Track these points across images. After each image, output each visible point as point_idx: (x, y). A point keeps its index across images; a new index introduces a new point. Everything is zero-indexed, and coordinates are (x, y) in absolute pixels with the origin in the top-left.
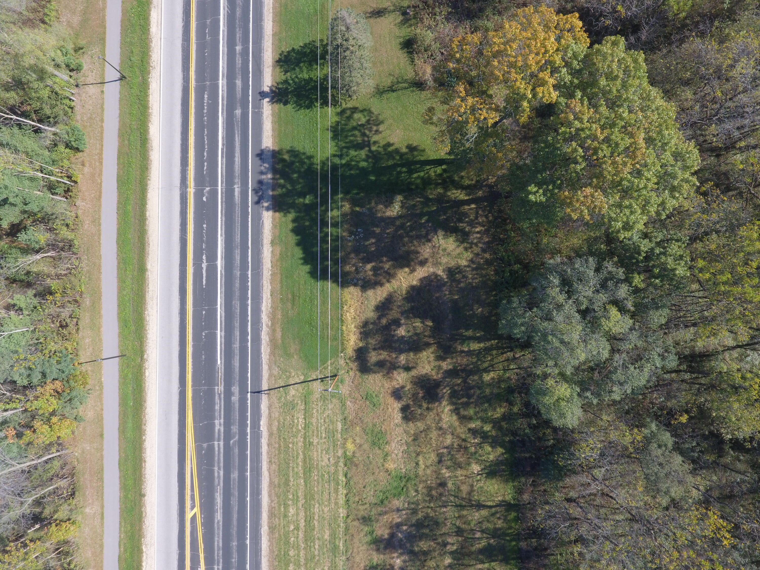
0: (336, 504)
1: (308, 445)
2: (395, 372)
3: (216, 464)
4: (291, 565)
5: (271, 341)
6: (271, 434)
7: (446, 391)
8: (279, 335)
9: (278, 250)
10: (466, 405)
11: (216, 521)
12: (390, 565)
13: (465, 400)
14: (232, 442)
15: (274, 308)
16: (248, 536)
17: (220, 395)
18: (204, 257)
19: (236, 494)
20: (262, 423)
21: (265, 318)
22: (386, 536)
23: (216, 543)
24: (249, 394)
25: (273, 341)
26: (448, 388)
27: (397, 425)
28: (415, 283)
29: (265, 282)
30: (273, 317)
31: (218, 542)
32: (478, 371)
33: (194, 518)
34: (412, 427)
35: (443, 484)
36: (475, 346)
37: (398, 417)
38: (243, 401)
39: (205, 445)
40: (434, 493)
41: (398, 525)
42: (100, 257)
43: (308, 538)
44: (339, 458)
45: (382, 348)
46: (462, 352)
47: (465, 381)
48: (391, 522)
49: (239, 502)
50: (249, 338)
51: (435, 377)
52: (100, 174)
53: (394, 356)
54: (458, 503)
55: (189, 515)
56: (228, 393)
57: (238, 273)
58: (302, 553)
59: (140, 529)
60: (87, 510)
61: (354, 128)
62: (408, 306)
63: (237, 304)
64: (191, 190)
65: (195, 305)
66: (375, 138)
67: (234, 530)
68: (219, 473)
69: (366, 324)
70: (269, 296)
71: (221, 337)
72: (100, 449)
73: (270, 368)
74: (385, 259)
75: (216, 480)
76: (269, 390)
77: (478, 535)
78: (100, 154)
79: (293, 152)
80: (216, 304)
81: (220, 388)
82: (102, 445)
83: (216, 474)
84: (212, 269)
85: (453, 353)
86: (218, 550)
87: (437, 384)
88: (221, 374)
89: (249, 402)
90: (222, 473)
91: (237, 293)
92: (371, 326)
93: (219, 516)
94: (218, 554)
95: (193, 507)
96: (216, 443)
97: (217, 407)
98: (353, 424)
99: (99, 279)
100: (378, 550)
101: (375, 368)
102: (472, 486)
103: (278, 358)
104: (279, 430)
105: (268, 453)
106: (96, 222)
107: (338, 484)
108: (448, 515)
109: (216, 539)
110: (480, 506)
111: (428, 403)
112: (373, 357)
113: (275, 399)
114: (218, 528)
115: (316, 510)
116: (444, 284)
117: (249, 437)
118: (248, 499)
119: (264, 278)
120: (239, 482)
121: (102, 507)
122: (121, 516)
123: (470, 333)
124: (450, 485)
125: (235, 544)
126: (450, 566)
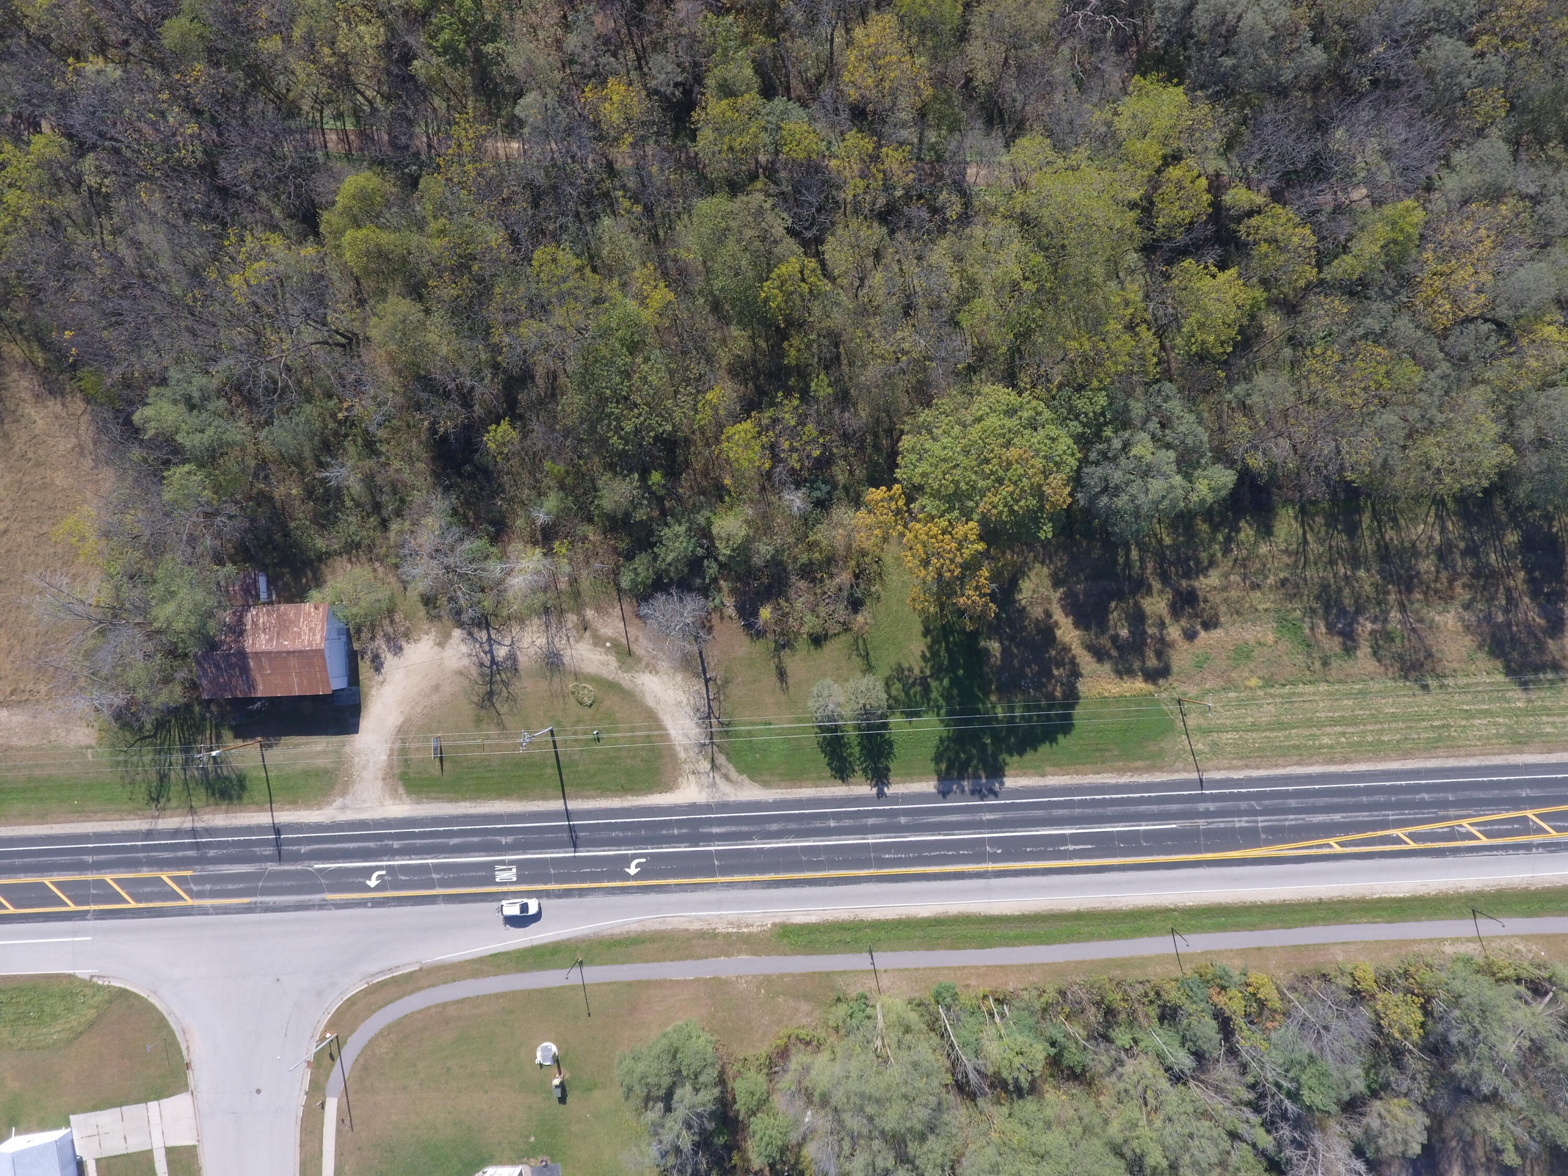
0: (1314, 694)
1: (1255, 727)
2: (1167, 639)
3: (1283, 823)
4: (1383, 738)
5: (1148, 772)
6: (1247, 767)
7: (1184, 583)
8: (1140, 763)
9: (1049, 769)
10: (1198, 562)
11: (1342, 820)
12: (1370, 634)
13: (1192, 563)
14: (1258, 808)
15: (1113, 770)
16: (1356, 785)
17: (1209, 823)
18: (1062, 848)
19: (1312, 800)
20: (1236, 777)
21: (1125, 779)
22: (1341, 640)
23: (1365, 819)
24: (1205, 792)
25: (1148, 770)
26: (1181, 582)
27: (1225, 634)
28: (1070, 622)
29: (1085, 781)
30: (1121, 771)
31: (1364, 816)
32: (1161, 551)
33: (1341, 844)
34: (1225, 618)
35: (1284, 582)
36: (1135, 554)
37: (1217, 633)
38: (1212, 798)
39: (1263, 836)
40: (1292, 591)
41: (1329, 627)
42: (1068, 963)
43: (1353, 721)
44: (1266, 694)
45: (1142, 653)
46: (1141, 567)
47: (1171, 564)
48: (1326, 635)
49: (1320, 797)
50: (1146, 795)
51: (1170, 596)
52: (977, 968)
53: (1150, 640)
54: (1302, 565)
55: (1338, 849)
56: (1207, 814)
57: (1077, 811)
58: (1369, 728)
59: (1356, 901)
60: (1340, 959)
61: (907, 694)
62: (1096, 628)
63: (1110, 810)
64: (990, 866)
65: (1114, 855)
66: (917, 671)
67: (1351, 800)
68: (1291, 820)
69: (1118, 672)
70: (1100, 776)
71: (1146, 825)
72: (1274, 950)
73: (1177, 771)
74: (1047, 655)
75: (1300, 822)
76: (1198, 771)
77: (1334, 543)
78: (955, 969)
79: (938, 759)
80: (1112, 832)
81: (1202, 823)
82: (1269, 948)
83: (1293, 823)
84: (1075, 839)
85: (1143, 577)
86: (1372, 816)
87: (1177, 593)
88: (1187, 823)
89: (1212, 792)
90: (1291, 817)
91: (1099, 810)
92: (1120, 666)
93: (1337, 817)
94: (1376, 816)
95: (1330, 846)
96: (1260, 825)
97: (1222, 825)
98: (1230, 680)
99: (1091, 962)
100: (1356, 648)
101: (1165, 659)
102: (1283, 551)
103: (1165, 764)
104: (1242, 758)
105: (1267, 769)
106: (1029, 969)
107: (1294, 693)
108: (1315, 576)
109: (1360, 819)
110: (1304, 543)
111: (1198, 601)
112: (1152, 663)
113: (1209, 764)
114: (1350, 817)
115: (1323, 715)
116: (1070, 590)
117: (1251, 790)
118: (1317, 787)
119: (1081, 782)
120: (1300, 798)
121: (1335, 944)
122: (1343, 923)
123: (1121, 560)
124: (1283, 575)
125: (1365, 799)
126: (1368, 570)
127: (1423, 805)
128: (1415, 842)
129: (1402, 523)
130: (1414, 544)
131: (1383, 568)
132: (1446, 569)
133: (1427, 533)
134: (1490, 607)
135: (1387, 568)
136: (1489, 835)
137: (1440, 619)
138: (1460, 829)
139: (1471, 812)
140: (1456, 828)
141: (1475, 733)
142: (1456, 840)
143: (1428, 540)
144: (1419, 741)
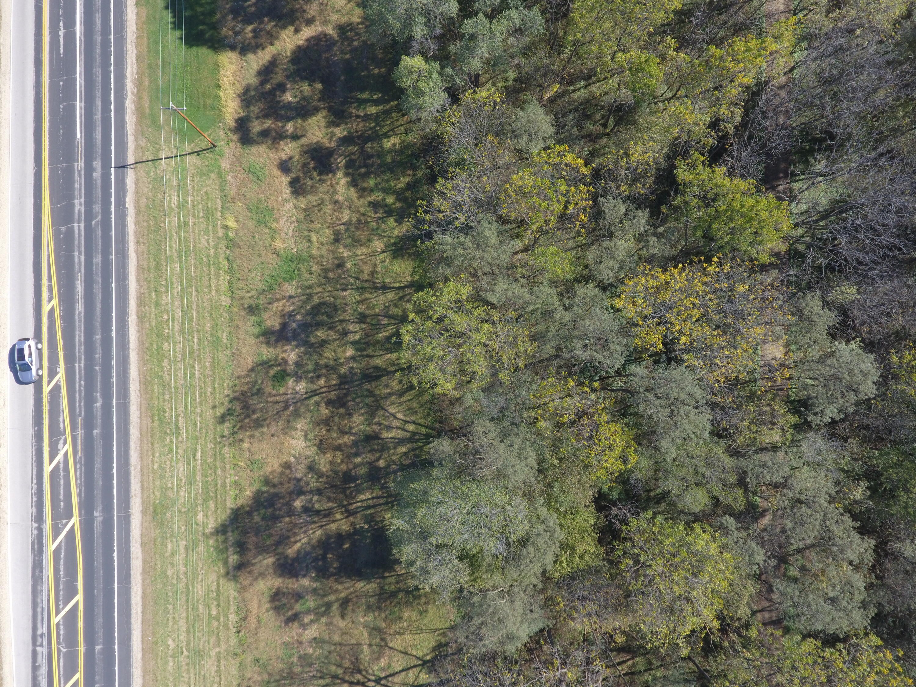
0: (217, 291)
1: (182, 225)
2: (281, 143)
3: (76, 249)
4: (166, 360)
5: (137, 109)
6: (138, 212)
7: (341, 161)
8: (146, 103)
9: (144, 11)
10: (366, 176)
11: (77, 313)
12: (283, 359)
13: (363, 170)
14: (93, 223)
15: (140, 74)
16: (114, 328)
17: (79, 172)
18: (61, 24)
19: (100, 280)
20: (127, 200)
21: (130, 86)
22: (277, 327)
23: (77, 338)
24: (113, 169)
25: (139, 111)
26: (342, 158)
27: (286, 201)
28: (301, 42)
29: (129, 47)
30: (139, 84)
31: (80, 336)
32: (377, 137)
33: (51, 312)
34: (303, 202)
35: (340, 265)
36: (373, 110)
37: (287, 192)
38: (106, 176)
39: (63, 229)
40: (331, 275)
41: (291, 315)
44: (219, 238)
45: (266, 116)
46: (358, 117)
47: (362, 148)
48: (282, 310)
49: (103, 288)
50: (112, 107)
51: (328, 145)
53: (280, 124)
54: (360, 286)
55: (46, 309)
56: (89, 169)
57: (98, 38)
62: (293, 68)
63: (98, 71)
65: (51, 76)
67: (98, 322)
68: (79, 258)
69: (247, 90)
70: (135, 61)
71: (81, 108)
73: (136, 140)
74: (266, 19)
75: (77, 267)
76: (136, 163)
77: (385, 321)
80: (75, 73)
83: (76, 260)
84: (70, 37)
85: (346, 118)
86: (80, 345)
87: (330, 153)
88: (81, 149)
89: (113, 177)
90: (83, 258)
91: (98, 60)
92: (253, 93)
93: (80, 307)
94: (80, 350)
95: (50, 299)
96: (76, 225)
97: (77, 185)
98: (234, 200)
100: (268, 343)
101: (259, 139)
102: (375, 266)
103: (145, 129)
104: (147, 207)
105: (135, 232)
107: (219, 269)
108: (348, 300)
109: (77, 333)
110: (385, 288)
111: (320, 174)
112: (256, 127)
113: (142, 173)
114: (80, 321)
115: (194, 299)
116: (334, 43)
117: (113, 216)
118: (113, 285)
119: (129, 41)
120: (102, 267)
123: (365, 95)
124: (349, 265)
125: (98, 337)
126: (353, 358)
127: (89, 401)
128: (51, 392)
129: (406, 398)
130: (383, 409)
131: (355, 374)
132: (355, 444)
133: (395, 423)
134: (311, 492)
135: (356, 378)
136: (54, 474)
137: (299, 433)
138: (62, 442)
139: (80, 454)
140: (63, 438)
141: (168, 463)
142: (50, 438)
143: (386, 423)
144: (161, 400)
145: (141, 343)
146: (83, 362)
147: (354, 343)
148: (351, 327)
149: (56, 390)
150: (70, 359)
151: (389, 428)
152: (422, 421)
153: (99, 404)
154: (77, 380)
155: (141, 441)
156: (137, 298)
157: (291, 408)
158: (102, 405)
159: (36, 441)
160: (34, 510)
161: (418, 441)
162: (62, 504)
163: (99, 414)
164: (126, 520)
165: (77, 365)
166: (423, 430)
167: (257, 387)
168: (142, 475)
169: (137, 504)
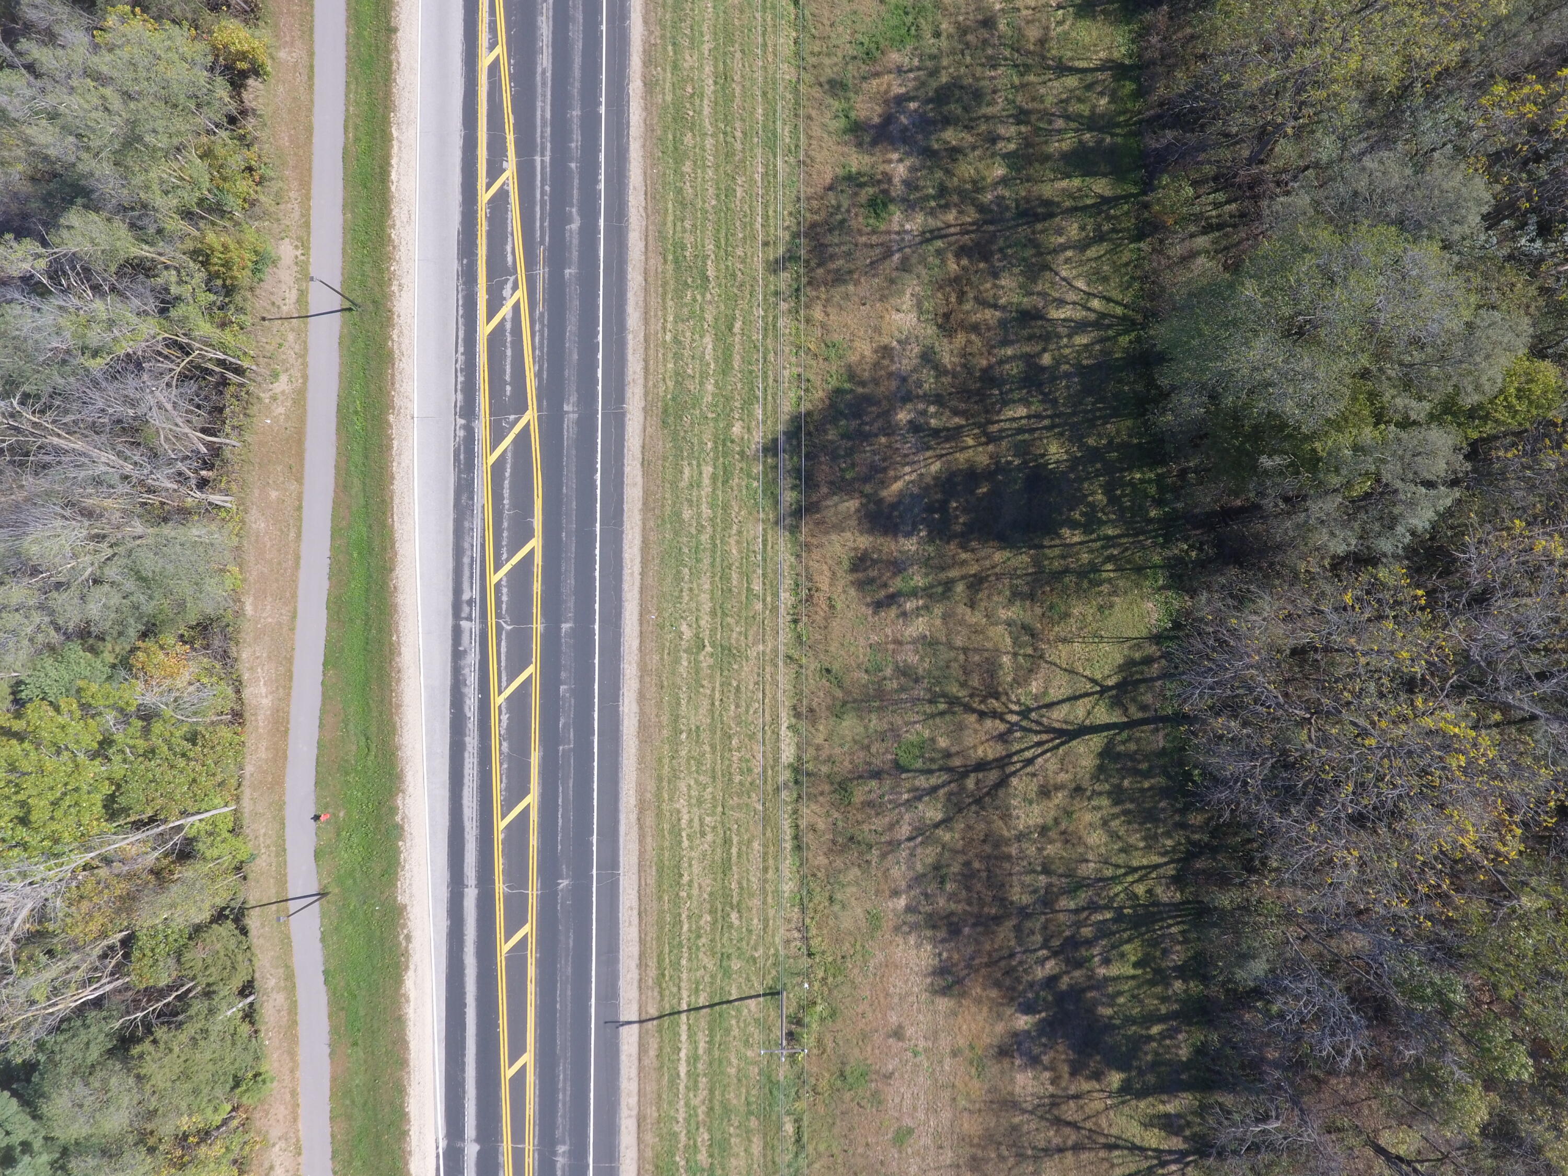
0: (776, 54)
4: (688, 163)
11: (539, 70)
12: (884, 174)
16: (603, 100)
19: (580, 17)
22: (876, 120)
23: (539, 113)
31: (544, 109)
33: (494, 68)
35: (988, 24)
40: (970, 38)
41: (900, 100)
43: (723, 113)
48: (886, 92)
49: (585, 31)
54: (1019, 61)
55: (485, 61)
58: (709, 143)
59: (388, 95)
60: (284, 52)
67: (575, 88)
77: (1060, 123)
86: (544, 125)
93: (545, 61)
94: (543, 132)
95: (492, 46)
100: (859, 145)
102: (1047, 28)
107: (780, 17)
108: (999, 83)
109: (539, 104)
110: (1063, 69)
114: (544, 84)
115: (738, 64)
118: (604, 27)
121: (311, 54)
124: (1002, 26)
125: (576, 113)
126: (1004, 181)
127: (559, 220)
128: (491, 201)
129: (1092, 252)
130: (1051, 270)
131: (1007, 208)
132: (1002, 323)
133: (1071, 296)
134: (925, 398)
135: (1008, 215)
136: (495, 338)
137: (907, 301)
138: (509, 285)
139: (540, 308)
140: (512, 278)
141: (688, 334)
142: (489, 278)
143: (1057, 295)
144: (679, 228)
145: (649, 128)
146: (548, 153)
147: (1005, 156)
148: (1002, 130)
149: (500, 201)
150: (526, 148)
151: (1061, 303)
152: (1116, 295)
153: (575, 226)
154: (538, 183)
155: (646, 291)
156: (644, 51)
157: (897, 257)
158: (581, 228)
159: (464, 283)
160: (460, 396)
161: (1109, 327)
162: (508, 388)
163: (575, 241)
164: (617, 419)
165: (538, 159)
166: (1119, 311)
167: (839, 217)
168: (646, 349)
169: (637, 397)
